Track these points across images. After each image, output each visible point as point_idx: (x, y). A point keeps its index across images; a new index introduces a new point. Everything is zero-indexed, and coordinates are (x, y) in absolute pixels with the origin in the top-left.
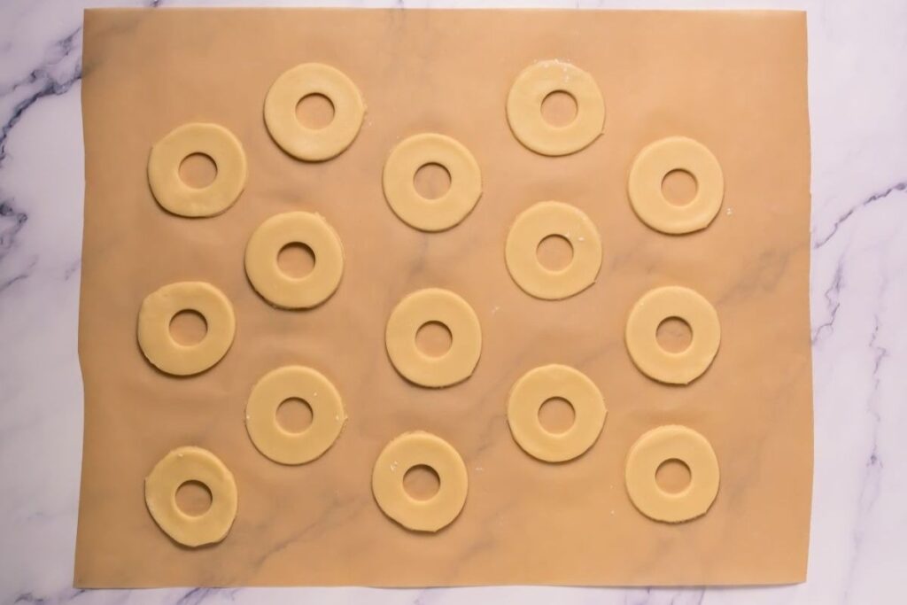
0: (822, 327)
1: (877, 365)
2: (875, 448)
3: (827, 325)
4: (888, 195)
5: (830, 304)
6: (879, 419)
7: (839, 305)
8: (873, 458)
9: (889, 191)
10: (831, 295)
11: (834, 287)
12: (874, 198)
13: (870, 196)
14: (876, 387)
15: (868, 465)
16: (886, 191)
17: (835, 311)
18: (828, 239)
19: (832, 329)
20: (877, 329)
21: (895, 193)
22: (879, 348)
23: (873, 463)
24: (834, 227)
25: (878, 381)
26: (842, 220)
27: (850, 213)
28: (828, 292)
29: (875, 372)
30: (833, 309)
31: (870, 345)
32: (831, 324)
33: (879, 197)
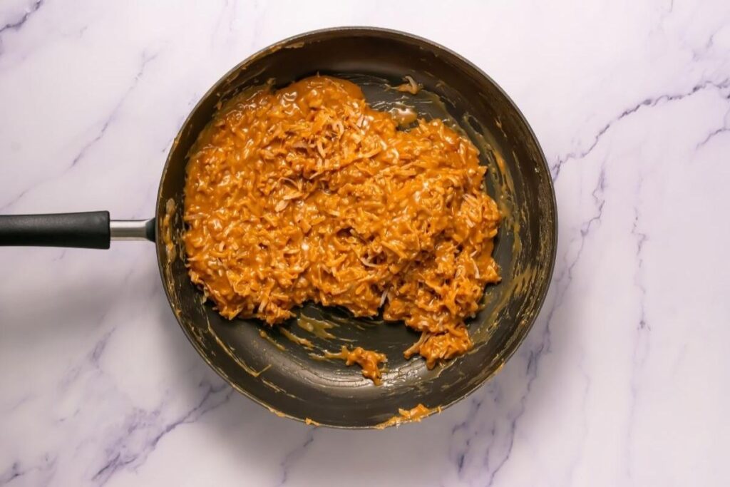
0: (591, 221)
1: (639, 247)
2: (643, 314)
3: (595, 218)
4: (638, 110)
5: (597, 201)
6: (644, 292)
7: (604, 202)
8: (642, 323)
9: (638, 107)
10: (597, 194)
11: (600, 186)
12: (626, 113)
13: (623, 112)
14: (640, 266)
15: (638, 329)
16: (635, 107)
17: (601, 207)
18: (591, 149)
19: (600, 222)
20: (637, 219)
21: (643, 107)
22: (639, 234)
23: (642, 327)
24: (595, 139)
25: (641, 261)
26: (601, 133)
27: (608, 127)
28: (594, 192)
29: (638, 253)
30: (599, 205)
31: (633, 232)
32: (599, 217)
33: (631, 112)
